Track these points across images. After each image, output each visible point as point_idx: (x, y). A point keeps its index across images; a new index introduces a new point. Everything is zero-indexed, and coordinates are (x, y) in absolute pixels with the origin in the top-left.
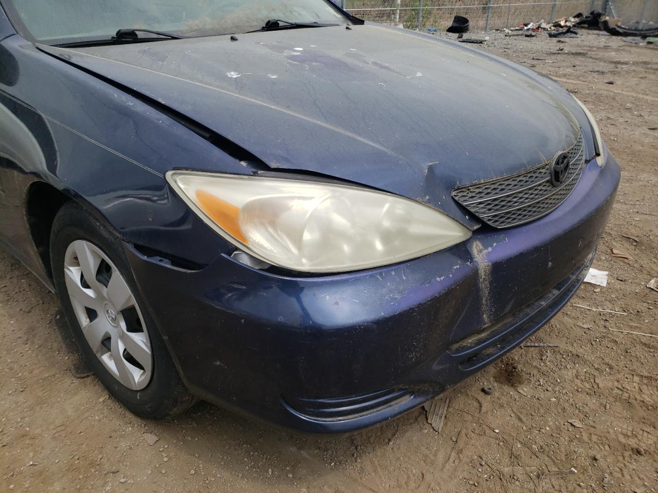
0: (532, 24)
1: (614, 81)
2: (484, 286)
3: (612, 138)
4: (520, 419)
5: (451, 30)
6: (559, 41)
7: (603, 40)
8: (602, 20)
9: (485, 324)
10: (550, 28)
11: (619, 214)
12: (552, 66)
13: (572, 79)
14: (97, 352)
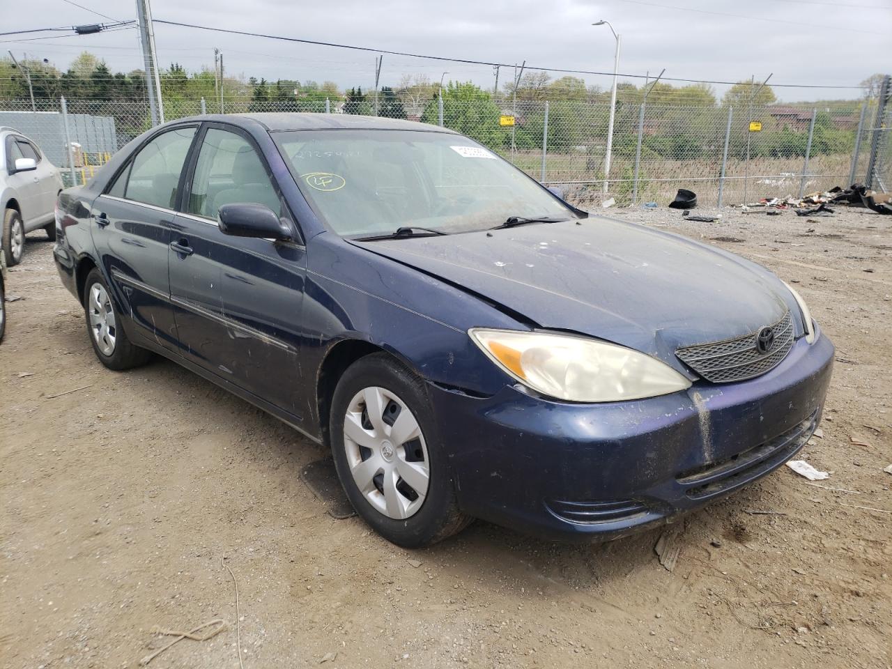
0: (776, 199)
1: (875, 269)
2: (705, 428)
3: (863, 331)
4: (747, 567)
5: (674, 205)
6: (810, 221)
7: (867, 219)
8: (867, 196)
9: (707, 461)
10: (800, 204)
11: (863, 407)
12: (799, 251)
13: (822, 266)
14: (364, 490)
